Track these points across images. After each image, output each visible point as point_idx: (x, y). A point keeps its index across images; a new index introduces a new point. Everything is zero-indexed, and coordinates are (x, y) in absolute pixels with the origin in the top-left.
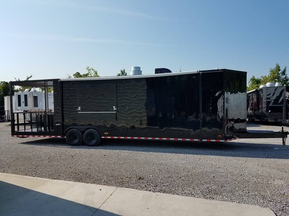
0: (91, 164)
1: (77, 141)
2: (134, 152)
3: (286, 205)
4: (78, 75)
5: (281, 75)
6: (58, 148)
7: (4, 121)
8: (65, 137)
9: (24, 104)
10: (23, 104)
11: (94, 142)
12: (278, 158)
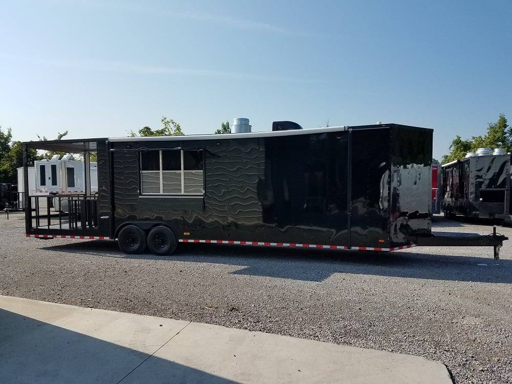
0: (156, 284)
1: (136, 246)
2: (233, 266)
3: (473, 357)
4: (147, 131)
5: (507, 135)
6: (104, 257)
7: (17, 211)
8: (117, 239)
9: (51, 181)
10: (49, 182)
11: (165, 248)
12: (480, 281)
